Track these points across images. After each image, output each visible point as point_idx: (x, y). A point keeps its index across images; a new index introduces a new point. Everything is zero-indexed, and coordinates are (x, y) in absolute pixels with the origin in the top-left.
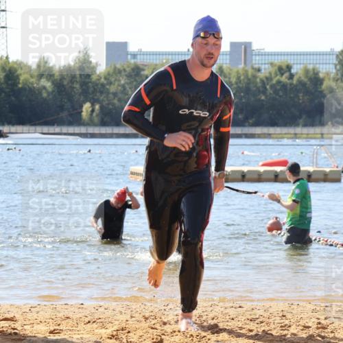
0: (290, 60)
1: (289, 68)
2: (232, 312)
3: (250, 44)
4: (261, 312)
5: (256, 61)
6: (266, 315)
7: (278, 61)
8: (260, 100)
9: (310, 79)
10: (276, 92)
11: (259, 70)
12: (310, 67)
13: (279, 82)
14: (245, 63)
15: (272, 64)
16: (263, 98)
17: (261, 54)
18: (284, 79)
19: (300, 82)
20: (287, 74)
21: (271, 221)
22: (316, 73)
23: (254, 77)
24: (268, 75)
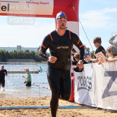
0: (29, 49)
1: (28, 51)
2: (16, 100)
3: (21, 46)
4: (22, 100)
5: (22, 49)
6: (23, 100)
7: (26, 49)
8: (23, 57)
9: (33, 53)
10: (26, 56)
11: (23, 51)
12: (33, 51)
13: (27, 54)
14: (20, 50)
15: (25, 50)
16: (24, 57)
17: (23, 48)
18: (28, 53)
19: (31, 53)
20: (28, 52)
21: (25, 81)
22: (34, 52)
23: (22, 52)
24: (25, 52)
